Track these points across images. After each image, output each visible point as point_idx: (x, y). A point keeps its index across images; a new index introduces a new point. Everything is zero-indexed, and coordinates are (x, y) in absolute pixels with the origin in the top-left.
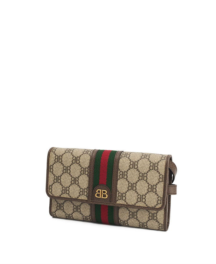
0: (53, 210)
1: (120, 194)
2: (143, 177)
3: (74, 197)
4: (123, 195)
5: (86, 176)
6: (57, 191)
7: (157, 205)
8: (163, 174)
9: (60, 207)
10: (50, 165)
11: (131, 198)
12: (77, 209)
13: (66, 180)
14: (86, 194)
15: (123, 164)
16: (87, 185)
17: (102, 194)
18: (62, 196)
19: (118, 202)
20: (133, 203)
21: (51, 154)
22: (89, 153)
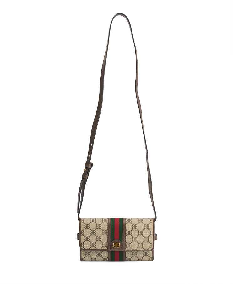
0: (83, 257)
1: (127, 244)
2: (141, 233)
3: (98, 249)
4: (129, 245)
5: (106, 235)
6: (87, 246)
7: (150, 248)
8: (152, 231)
9: (88, 255)
10: (81, 231)
11: (134, 246)
12: (99, 255)
13: (93, 239)
14: (106, 246)
15: (128, 227)
16: (107, 241)
17: (117, 245)
18: (90, 249)
19: (126, 249)
20: (136, 249)
21: (81, 224)
22: (106, 221)
